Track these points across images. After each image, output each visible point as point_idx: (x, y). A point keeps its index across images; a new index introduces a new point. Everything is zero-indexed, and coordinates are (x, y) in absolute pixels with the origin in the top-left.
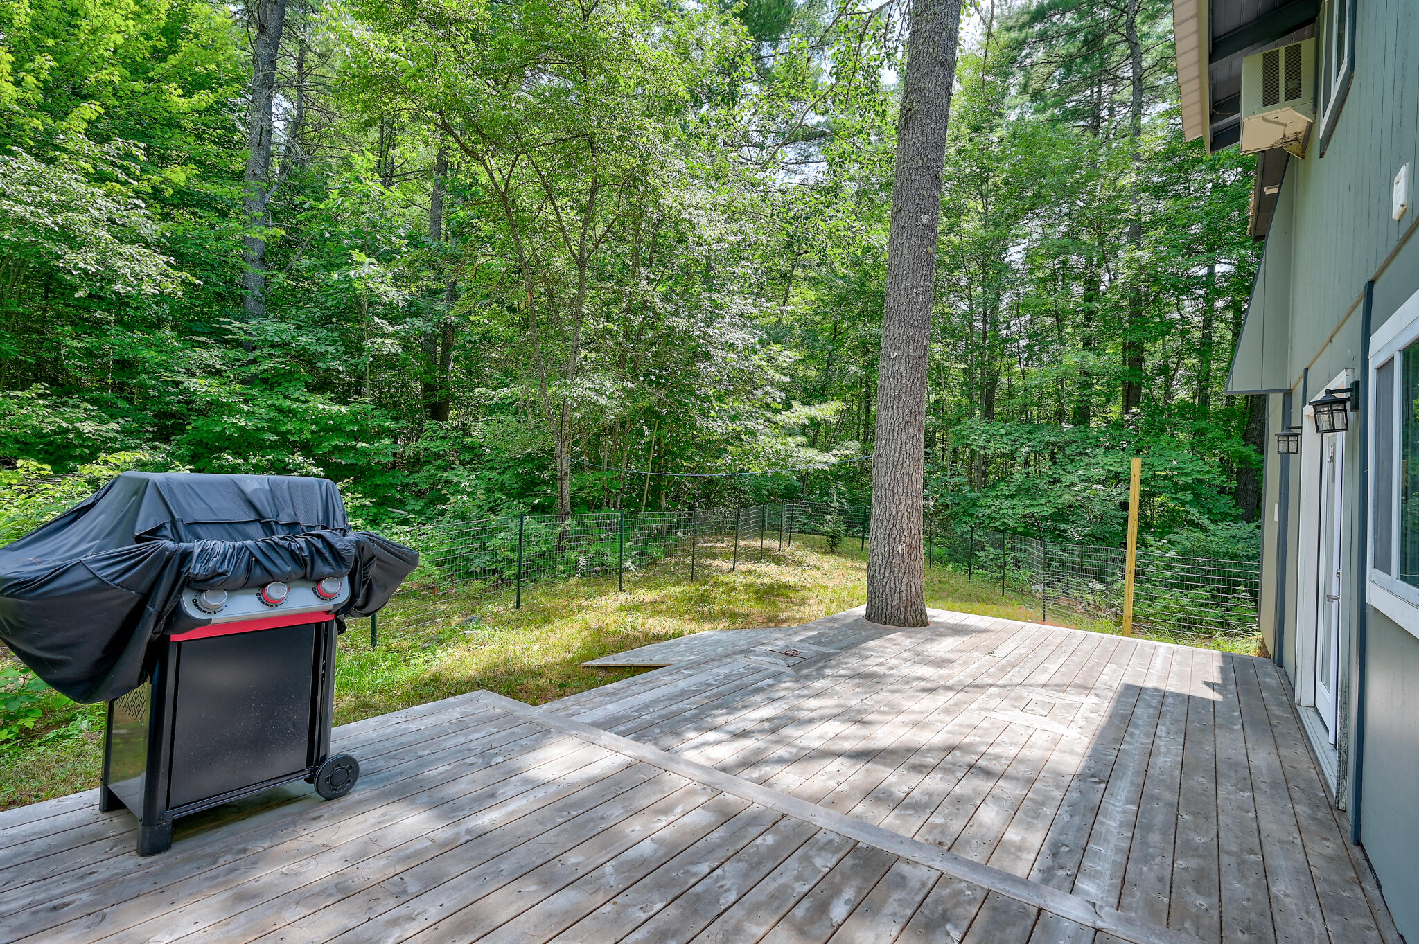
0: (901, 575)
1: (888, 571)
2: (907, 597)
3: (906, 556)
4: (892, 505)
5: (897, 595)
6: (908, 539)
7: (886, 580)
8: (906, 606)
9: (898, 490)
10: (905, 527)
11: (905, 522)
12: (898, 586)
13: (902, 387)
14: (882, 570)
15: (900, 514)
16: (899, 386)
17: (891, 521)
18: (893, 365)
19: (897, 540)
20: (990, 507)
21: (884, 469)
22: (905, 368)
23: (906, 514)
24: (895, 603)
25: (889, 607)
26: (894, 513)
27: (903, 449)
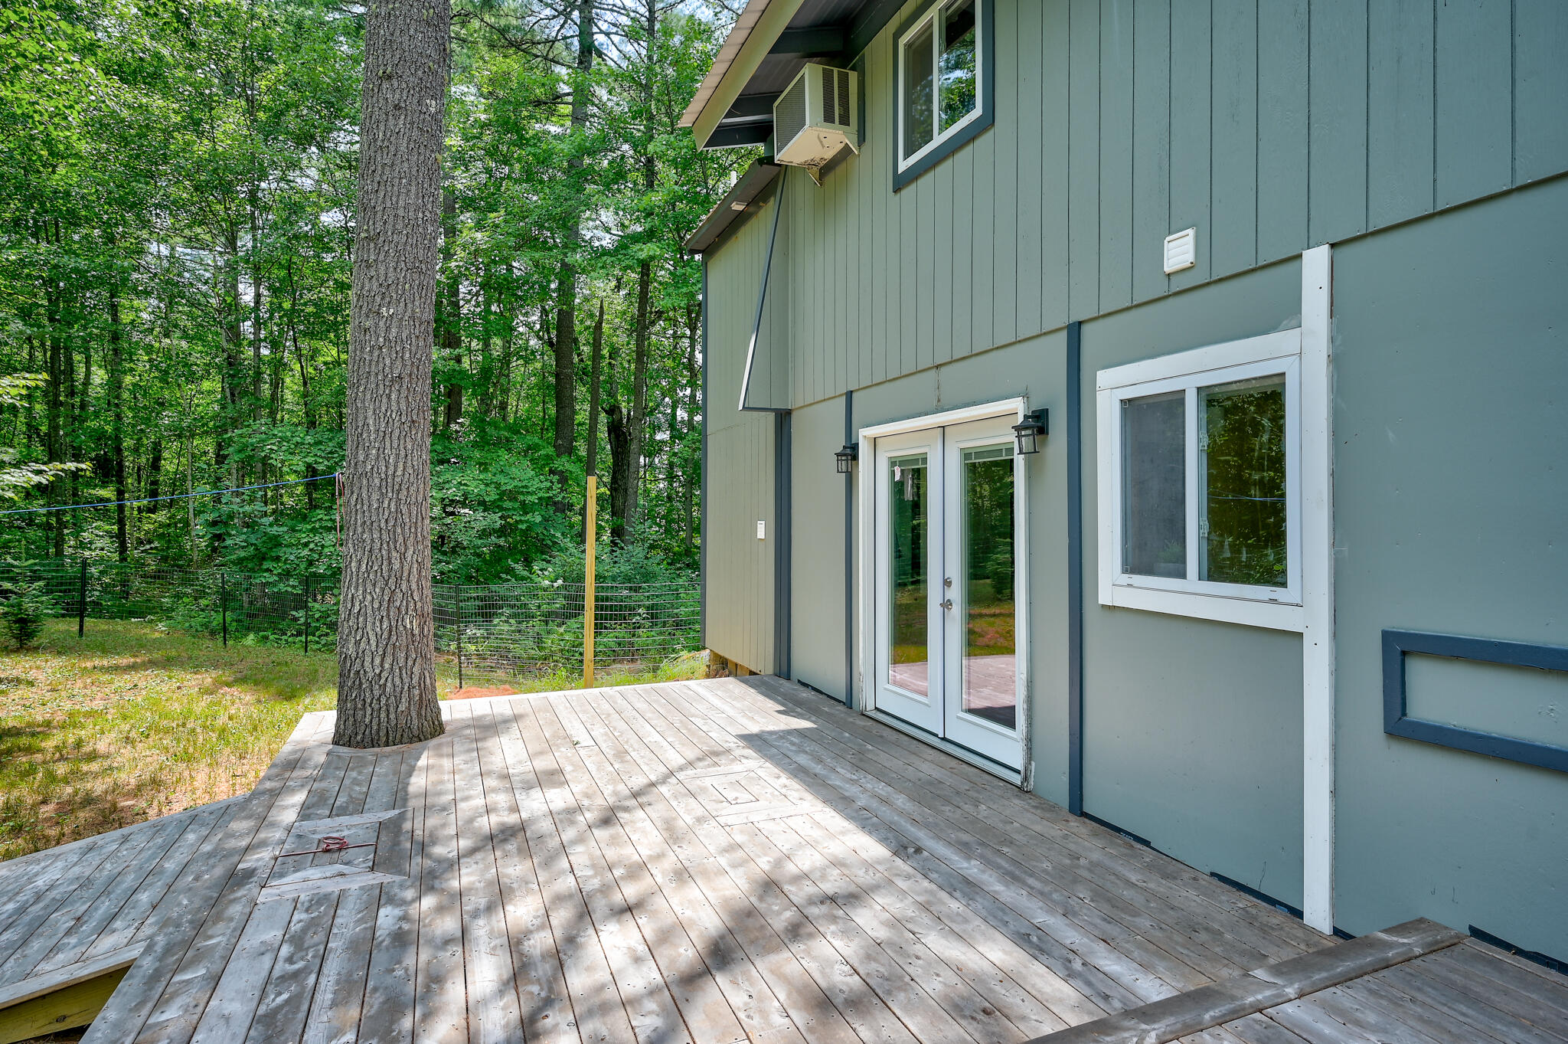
0: (410, 663)
1: (388, 660)
2: (421, 695)
3: (416, 632)
4: (394, 554)
5: (405, 695)
6: (419, 605)
7: (385, 674)
8: (421, 708)
9: (403, 529)
10: (414, 586)
11: (414, 579)
12: (406, 680)
13: (404, 366)
14: (377, 661)
15: (406, 568)
16: (399, 363)
17: (392, 580)
18: (388, 329)
19: (403, 609)
20: (306, 545)
21: (375, 496)
22: (409, 337)
23: (415, 566)
24: (402, 707)
25: (392, 716)
26: (396, 566)
27: (409, 464)
